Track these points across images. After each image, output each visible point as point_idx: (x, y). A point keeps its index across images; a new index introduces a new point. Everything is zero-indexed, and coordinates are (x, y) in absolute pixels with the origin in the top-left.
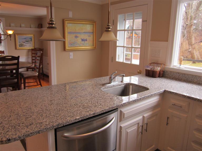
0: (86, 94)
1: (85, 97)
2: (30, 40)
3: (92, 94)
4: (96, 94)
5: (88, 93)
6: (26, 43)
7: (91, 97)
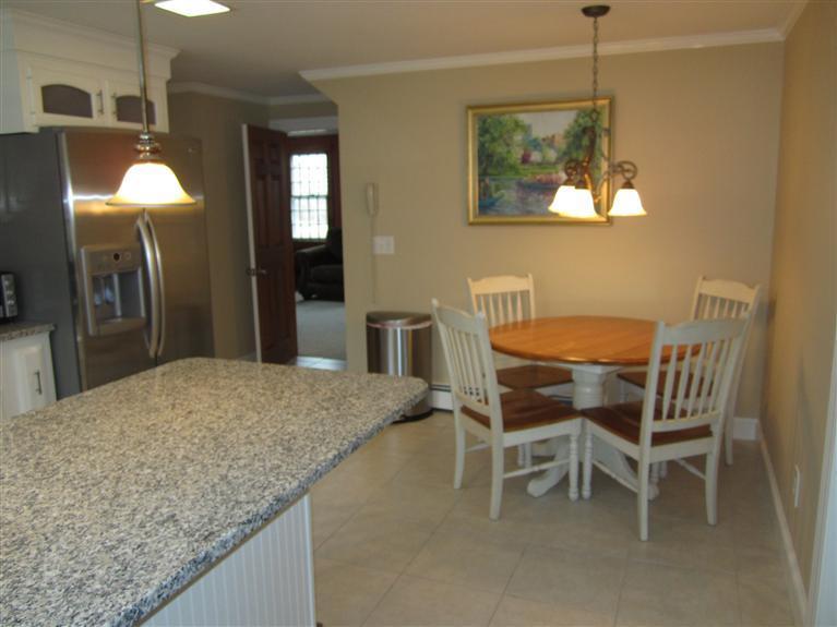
0: (70, 462)
1: (67, 450)
3: (36, 468)
4: (14, 476)
5: (62, 470)
7: (38, 454)
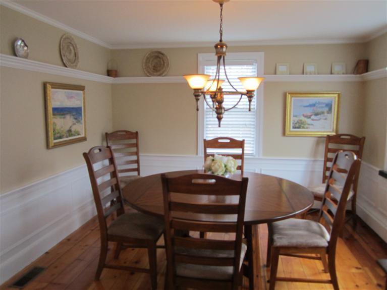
2: (327, 109)
6: (313, 120)
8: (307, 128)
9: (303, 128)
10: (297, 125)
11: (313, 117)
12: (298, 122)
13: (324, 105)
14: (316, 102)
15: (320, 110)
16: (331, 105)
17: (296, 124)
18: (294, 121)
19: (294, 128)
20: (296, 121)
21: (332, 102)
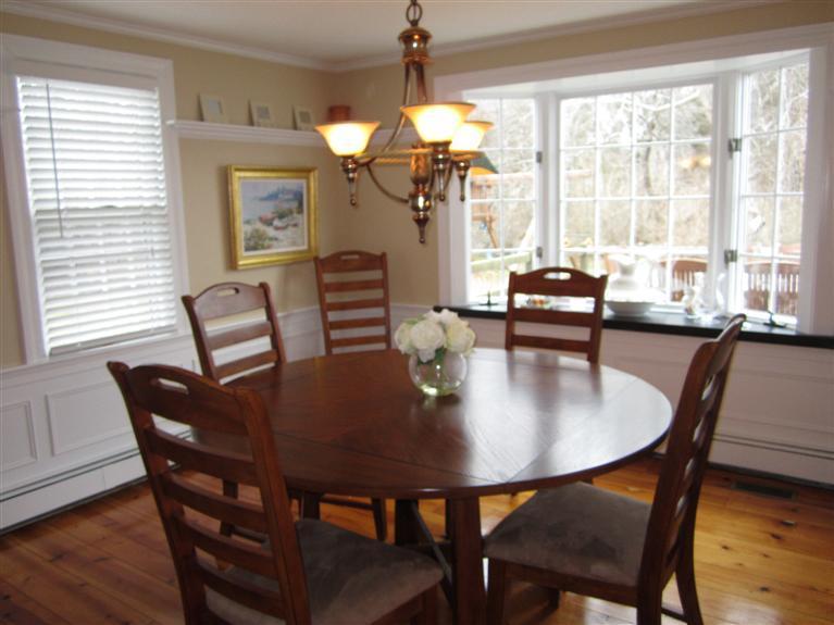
2: (294, 205)
6: (277, 228)
8: (269, 247)
9: (263, 248)
10: (252, 243)
11: (277, 223)
12: (252, 237)
13: (290, 196)
14: (279, 189)
15: (286, 206)
16: (302, 196)
17: (249, 239)
18: (246, 233)
19: (247, 249)
20: (249, 235)
21: (302, 188)
